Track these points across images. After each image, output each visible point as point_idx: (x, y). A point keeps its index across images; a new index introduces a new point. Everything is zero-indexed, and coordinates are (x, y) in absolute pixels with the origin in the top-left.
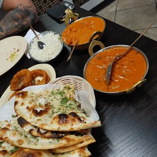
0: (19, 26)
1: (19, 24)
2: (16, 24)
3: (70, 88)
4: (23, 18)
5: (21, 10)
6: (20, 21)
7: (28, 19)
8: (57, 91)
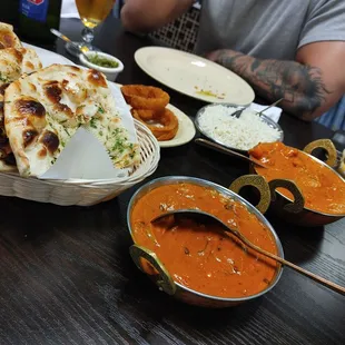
0: (276, 90)
1: (279, 87)
2: (279, 83)
3: (132, 157)
4: (296, 88)
5: (308, 76)
6: (288, 86)
7: (299, 99)
8: (122, 138)
